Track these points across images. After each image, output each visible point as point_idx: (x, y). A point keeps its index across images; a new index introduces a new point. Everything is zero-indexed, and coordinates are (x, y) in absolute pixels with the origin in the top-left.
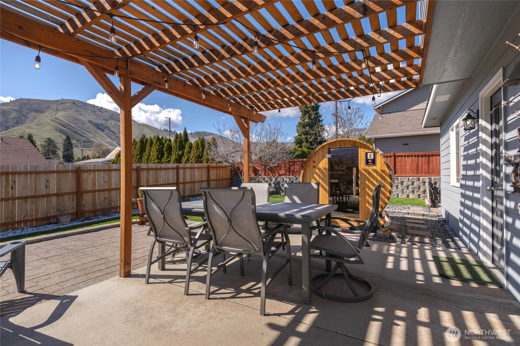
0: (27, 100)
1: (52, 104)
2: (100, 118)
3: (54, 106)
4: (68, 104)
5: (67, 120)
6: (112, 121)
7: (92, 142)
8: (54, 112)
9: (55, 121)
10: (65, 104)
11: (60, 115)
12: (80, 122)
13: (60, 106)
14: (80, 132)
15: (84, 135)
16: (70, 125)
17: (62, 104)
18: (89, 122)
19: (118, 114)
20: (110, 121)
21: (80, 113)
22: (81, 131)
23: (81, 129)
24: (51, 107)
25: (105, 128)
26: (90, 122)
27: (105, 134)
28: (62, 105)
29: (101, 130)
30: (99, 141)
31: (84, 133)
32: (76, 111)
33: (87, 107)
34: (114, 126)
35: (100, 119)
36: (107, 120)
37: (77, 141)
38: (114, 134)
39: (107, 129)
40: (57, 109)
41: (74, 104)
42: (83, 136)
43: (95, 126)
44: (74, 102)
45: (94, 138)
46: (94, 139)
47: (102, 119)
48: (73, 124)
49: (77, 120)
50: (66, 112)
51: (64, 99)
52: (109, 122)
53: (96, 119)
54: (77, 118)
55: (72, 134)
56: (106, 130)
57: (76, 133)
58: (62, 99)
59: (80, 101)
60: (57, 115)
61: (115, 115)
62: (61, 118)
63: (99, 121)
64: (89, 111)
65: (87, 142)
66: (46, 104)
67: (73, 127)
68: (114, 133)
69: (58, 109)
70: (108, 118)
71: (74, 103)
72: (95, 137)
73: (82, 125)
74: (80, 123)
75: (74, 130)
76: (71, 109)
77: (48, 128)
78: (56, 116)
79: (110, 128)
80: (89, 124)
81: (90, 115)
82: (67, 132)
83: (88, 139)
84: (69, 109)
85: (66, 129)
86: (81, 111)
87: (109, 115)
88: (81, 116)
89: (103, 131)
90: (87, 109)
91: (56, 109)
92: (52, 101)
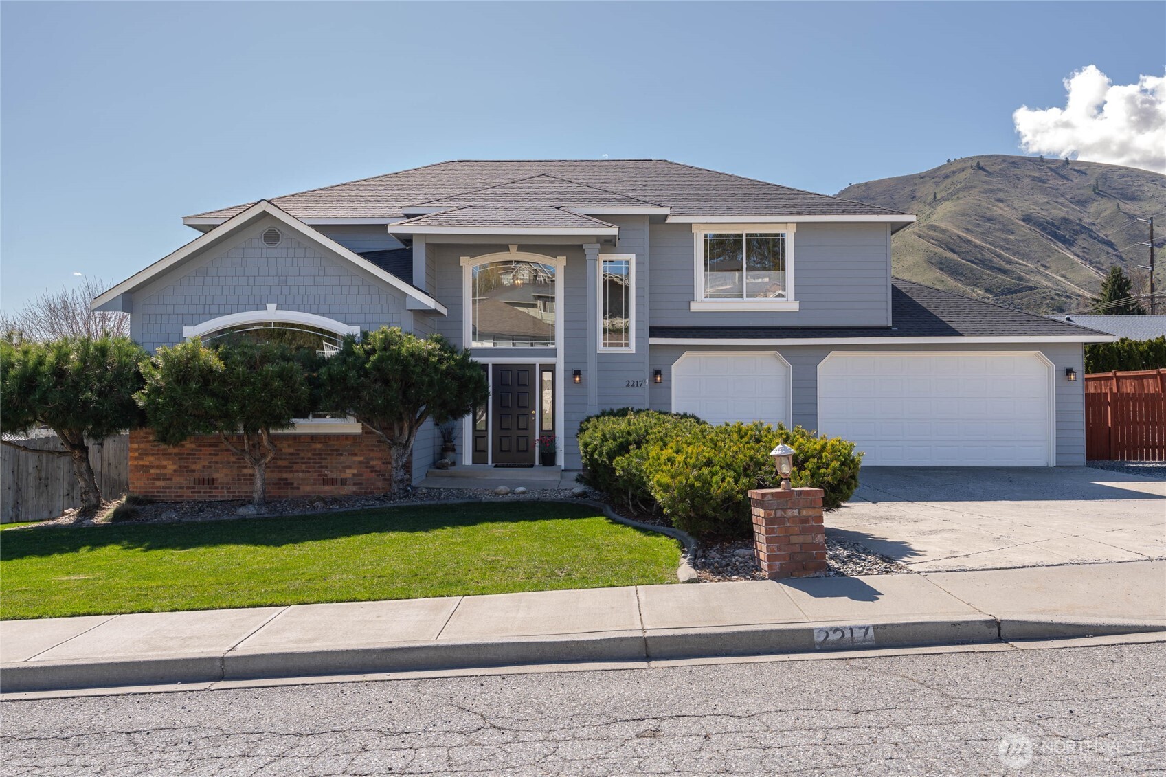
0: (863, 188)
1: (923, 183)
2: (1061, 200)
3: (927, 190)
4: (964, 173)
5: (959, 227)
6: (1104, 201)
7: (1031, 288)
8: (928, 207)
9: (927, 234)
10: (955, 178)
11: (944, 215)
12: (996, 227)
13: (942, 187)
14: (996, 260)
15: (1008, 267)
16: (968, 242)
17: (947, 177)
18: (1024, 220)
19: (1123, 172)
20: (1095, 204)
21: (998, 197)
22: (999, 256)
23: (1001, 248)
24: (918, 194)
25: (1076, 232)
26: (1027, 219)
27: (1076, 255)
28: (948, 181)
29: (1064, 240)
30: (1056, 282)
31: (1009, 262)
32: (986, 191)
33: (1017, 171)
34: (1111, 221)
35: (1061, 204)
36: (1083, 203)
37: (987, 290)
38: (1110, 250)
39: (1083, 236)
40: (935, 197)
41: (980, 168)
42: (1004, 272)
43: (1044, 229)
44: (982, 164)
45: (1039, 273)
46: (1038, 278)
47: (1066, 202)
48: (977, 235)
49: (990, 220)
50: (960, 201)
51: (952, 160)
52: (1093, 208)
53: (1048, 207)
54: (989, 214)
55: (973, 270)
56: (1081, 240)
57: (985, 263)
58: (949, 161)
59: (998, 156)
60: (935, 216)
61: (1115, 176)
62: (943, 225)
63: (1058, 213)
64: (1026, 181)
65: (1015, 292)
66: (908, 189)
67: (976, 246)
68: (1110, 244)
69: (938, 197)
70: (1090, 192)
71: (980, 166)
72: (1042, 269)
73: (1004, 236)
74: (998, 230)
75: (979, 256)
76: (971, 187)
77: (909, 260)
78: (932, 221)
79: (1094, 228)
80: (1025, 228)
81: (1026, 197)
82: (958, 264)
83: (1020, 278)
84: (964, 188)
85: (955, 257)
86: (1000, 186)
87: (1092, 182)
88: (1001, 204)
89: (1068, 243)
90: (1018, 178)
91: (931, 197)
92: (921, 176)
